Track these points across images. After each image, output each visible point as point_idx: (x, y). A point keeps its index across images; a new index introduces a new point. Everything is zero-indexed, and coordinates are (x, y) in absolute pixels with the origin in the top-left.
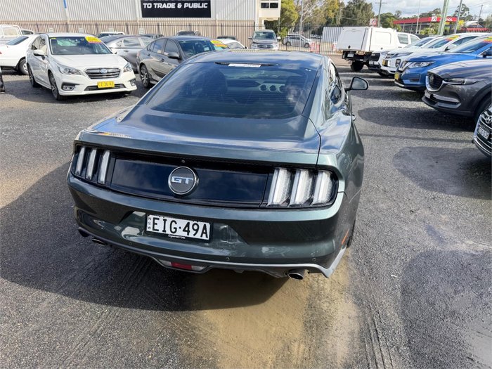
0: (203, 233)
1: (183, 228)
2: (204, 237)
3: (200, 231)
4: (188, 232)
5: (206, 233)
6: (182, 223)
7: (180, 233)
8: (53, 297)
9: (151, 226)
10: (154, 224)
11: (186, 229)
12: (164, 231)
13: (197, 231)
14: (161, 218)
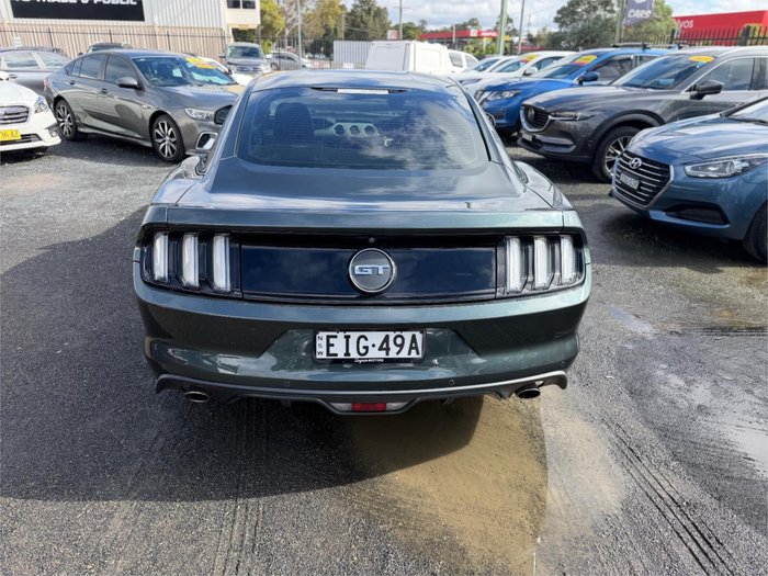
0: (411, 348)
1: (378, 346)
2: (413, 354)
3: (407, 347)
4: (388, 349)
5: (416, 348)
6: (376, 338)
7: (375, 354)
8: (125, 507)
9: (324, 350)
10: (329, 345)
11: (384, 347)
12: (347, 354)
13: (401, 346)
14: (341, 335)
